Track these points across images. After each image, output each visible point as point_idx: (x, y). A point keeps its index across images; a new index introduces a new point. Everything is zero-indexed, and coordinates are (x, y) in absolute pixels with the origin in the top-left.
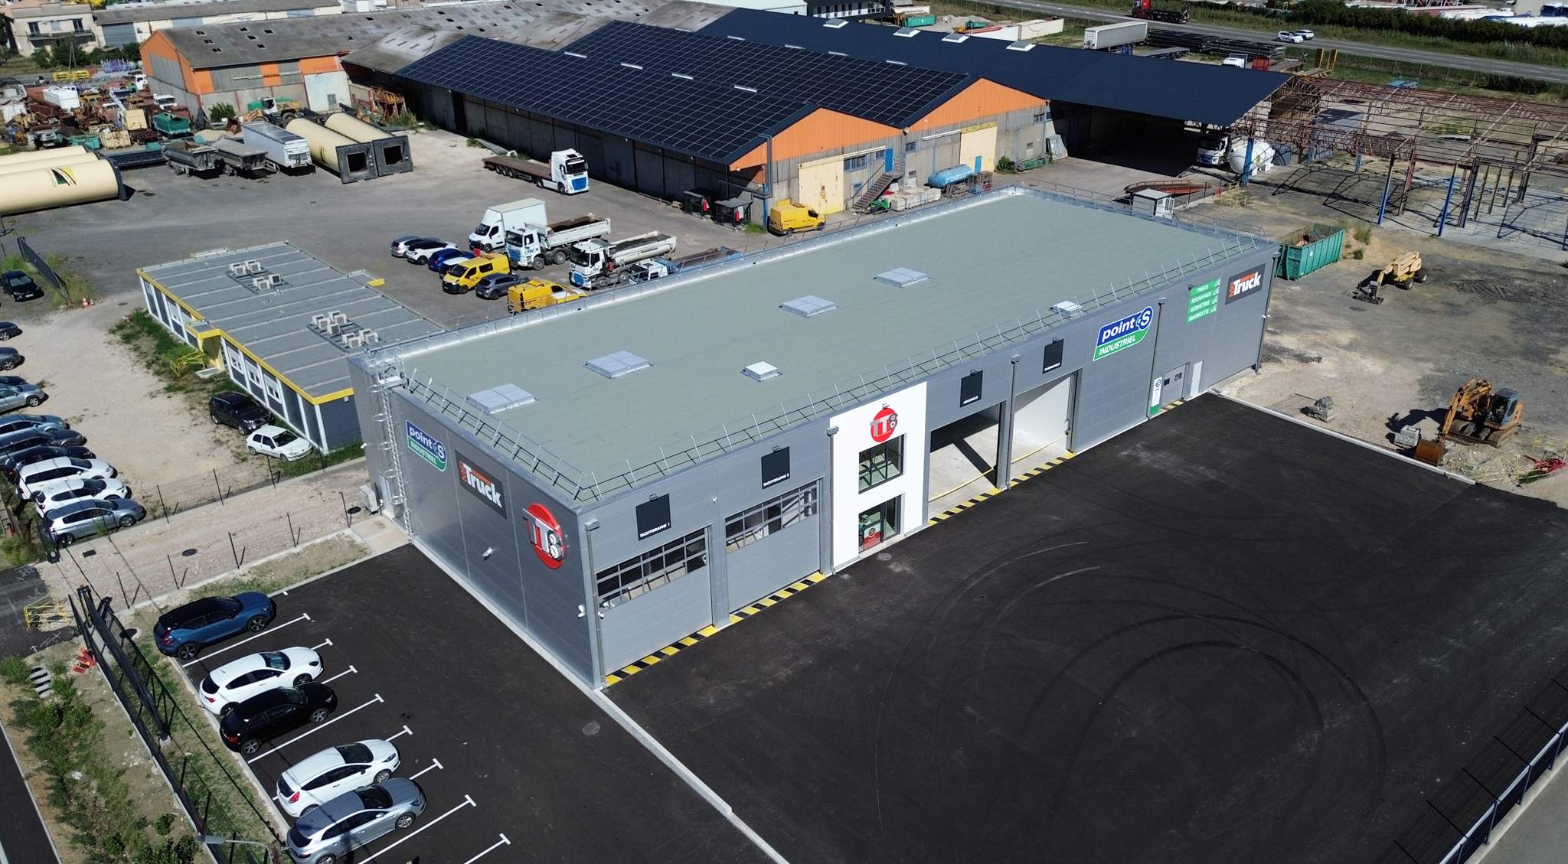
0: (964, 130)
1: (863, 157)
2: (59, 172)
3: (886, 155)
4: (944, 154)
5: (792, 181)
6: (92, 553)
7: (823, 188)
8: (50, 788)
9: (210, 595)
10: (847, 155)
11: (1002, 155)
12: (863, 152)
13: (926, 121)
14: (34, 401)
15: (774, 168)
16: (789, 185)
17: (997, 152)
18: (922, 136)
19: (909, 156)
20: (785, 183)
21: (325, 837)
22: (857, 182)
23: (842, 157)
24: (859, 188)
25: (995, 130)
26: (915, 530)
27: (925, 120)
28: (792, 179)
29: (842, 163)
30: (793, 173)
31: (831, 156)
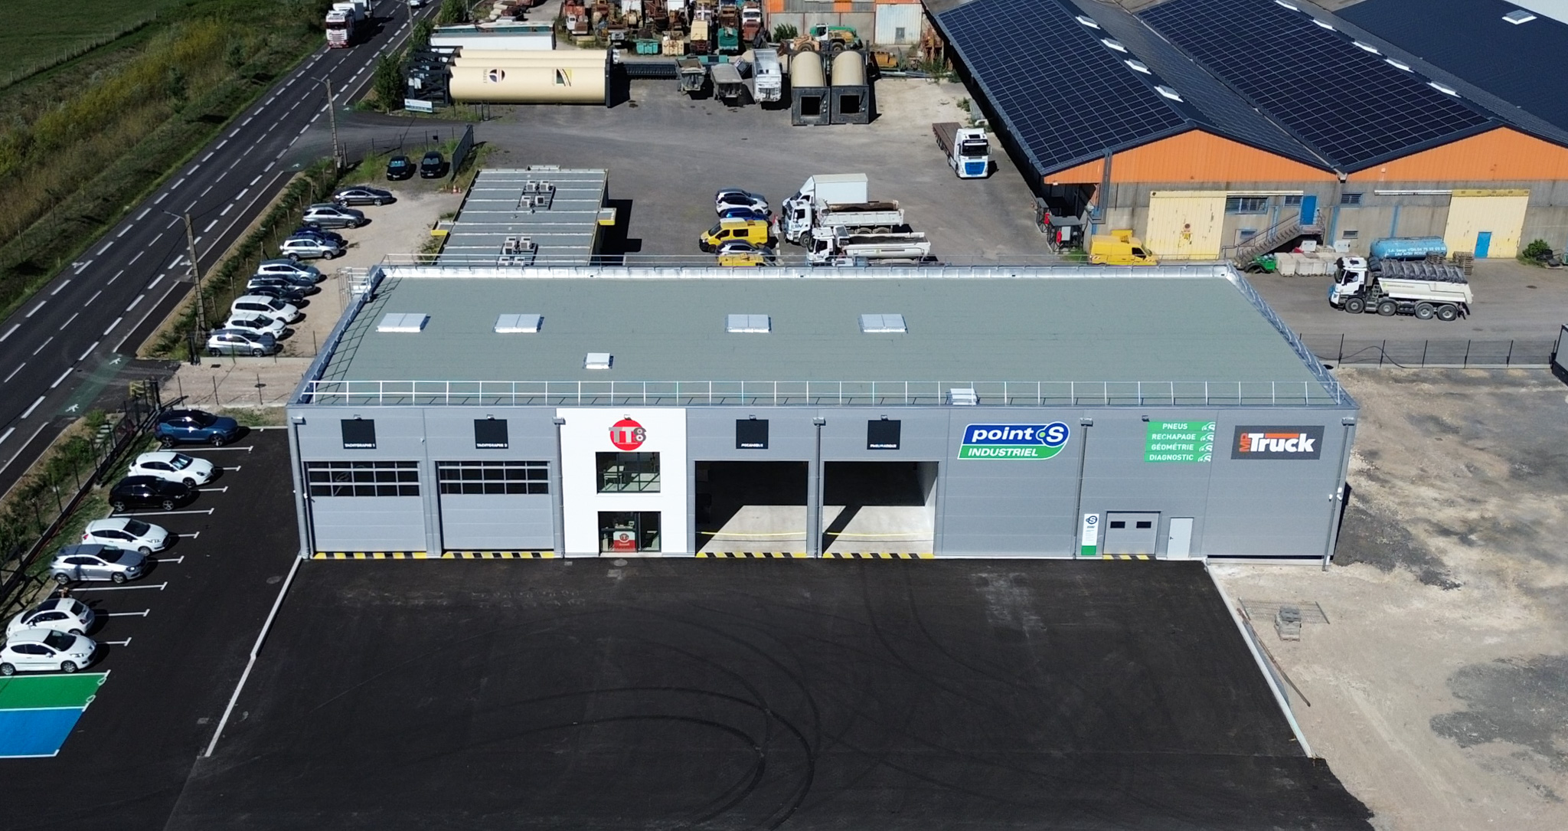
0: (1459, 191)
1: (1264, 199)
2: (561, 72)
3: (1308, 204)
4: (1417, 218)
5: (1138, 210)
6: (218, 366)
7: (1187, 226)
8: (30, 487)
9: (231, 415)
10: (1232, 193)
11: (1537, 237)
12: (1262, 193)
13: (1383, 170)
14: (328, 256)
15: (1112, 190)
16: (1133, 214)
17: (1525, 232)
18: (1375, 188)
19: (1347, 211)
20: (1127, 211)
21: (66, 561)
22: (1248, 228)
23: (1225, 193)
24: (1248, 237)
25: (1525, 200)
26: (677, 554)
27: (1383, 168)
28: (1138, 206)
29: (1222, 203)
30: (1141, 200)
31: (1206, 189)
